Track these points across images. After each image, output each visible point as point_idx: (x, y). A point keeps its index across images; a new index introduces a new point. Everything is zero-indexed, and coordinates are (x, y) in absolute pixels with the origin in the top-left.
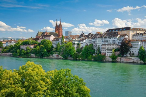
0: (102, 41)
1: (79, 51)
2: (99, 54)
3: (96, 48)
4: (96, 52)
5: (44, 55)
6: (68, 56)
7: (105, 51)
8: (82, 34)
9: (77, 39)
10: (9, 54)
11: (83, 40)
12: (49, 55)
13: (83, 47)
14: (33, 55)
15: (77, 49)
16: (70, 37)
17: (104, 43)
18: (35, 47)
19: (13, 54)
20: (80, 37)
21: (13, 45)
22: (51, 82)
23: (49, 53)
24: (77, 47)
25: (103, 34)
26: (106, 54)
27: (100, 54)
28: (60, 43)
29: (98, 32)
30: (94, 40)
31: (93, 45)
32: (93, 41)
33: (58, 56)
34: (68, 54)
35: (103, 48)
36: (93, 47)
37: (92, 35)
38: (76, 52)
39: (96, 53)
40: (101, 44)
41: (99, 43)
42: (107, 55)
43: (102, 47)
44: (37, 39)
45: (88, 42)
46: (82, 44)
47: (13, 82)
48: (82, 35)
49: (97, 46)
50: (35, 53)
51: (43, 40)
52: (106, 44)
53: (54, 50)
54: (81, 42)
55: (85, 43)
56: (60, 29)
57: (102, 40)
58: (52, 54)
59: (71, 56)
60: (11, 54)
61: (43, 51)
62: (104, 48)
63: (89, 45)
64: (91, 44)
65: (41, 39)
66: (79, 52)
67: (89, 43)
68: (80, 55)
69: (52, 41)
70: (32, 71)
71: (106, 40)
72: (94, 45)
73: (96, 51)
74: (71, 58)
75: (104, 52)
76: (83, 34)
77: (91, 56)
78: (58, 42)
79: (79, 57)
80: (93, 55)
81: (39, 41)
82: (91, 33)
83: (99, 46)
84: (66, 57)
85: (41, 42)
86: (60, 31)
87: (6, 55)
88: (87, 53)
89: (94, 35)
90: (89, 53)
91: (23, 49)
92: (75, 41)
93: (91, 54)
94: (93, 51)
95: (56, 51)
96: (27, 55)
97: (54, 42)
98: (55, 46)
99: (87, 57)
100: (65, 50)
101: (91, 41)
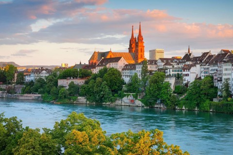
1: (180, 90)
2: (226, 97)
3: (219, 85)
4: (219, 93)
5: (105, 99)
6: (156, 101)
8: (187, 55)
9: (175, 66)
10: (35, 95)
11: (188, 68)
12: (116, 100)
13: (188, 82)
14: (82, 99)
15: (176, 88)
16: (160, 61)
18: (86, 83)
19: (42, 97)
20: (182, 62)
21: (43, 78)
23: (116, 95)
24: (176, 83)
27: (229, 99)
28: (139, 74)
29: (224, 51)
30: (216, 68)
31: (212, 77)
32: (212, 70)
33: (132, 101)
34: (156, 97)
36: (213, 82)
37: (211, 56)
38: (174, 92)
39: (221, 97)
40: (231, 77)
41: (225, 75)
44: (92, 65)
45: (201, 72)
46: (187, 75)
48: (187, 57)
49: (221, 80)
50: (86, 95)
51: (102, 68)
53: (124, 88)
54: (184, 73)
55: (193, 74)
56: (140, 44)
58: (121, 96)
59: (162, 102)
60: (39, 97)
61: (101, 91)
63: (203, 78)
64: (207, 77)
65: (99, 65)
66: (180, 93)
67: (203, 74)
68: (182, 100)
69: (123, 70)
72: (215, 77)
73: (220, 91)
74: (162, 106)
76: (190, 54)
77: (208, 101)
78: (133, 71)
79: (180, 104)
80: (212, 100)
81: (96, 71)
82: (207, 53)
83: (227, 80)
84: (150, 103)
85: (100, 71)
86: (139, 51)
87: (30, 98)
88: (199, 96)
89: (214, 57)
90: (203, 95)
91: (63, 87)
92: (171, 70)
93: (209, 97)
94: (212, 90)
95: (129, 91)
96: (70, 99)
97: (127, 71)
98: (127, 80)
99: (198, 105)
100: (149, 89)
101: (208, 69)
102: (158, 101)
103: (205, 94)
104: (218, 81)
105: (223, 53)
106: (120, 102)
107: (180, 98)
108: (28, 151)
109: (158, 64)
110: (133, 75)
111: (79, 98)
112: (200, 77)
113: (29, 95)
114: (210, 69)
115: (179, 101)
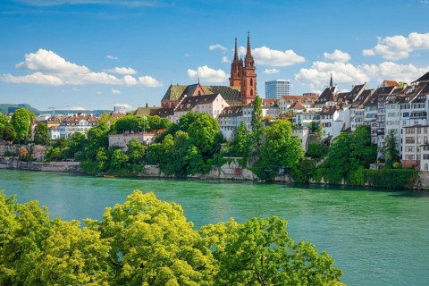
0: (406, 115)
1: (316, 151)
2: (390, 163)
3: (380, 141)
4: (379, 155)
5: (191, 168)
6: (277, 170)
7: (415, 153)
8: (328, 89)
9: (308, 110)
10: (70, 163)
11: (331, 111)
12: (210, 169)
13: (330, 137)
14: (152, 169)
15: (309, 147)
16: (283, 101)
17: (412, 123)
18: (159, 140)
19: (82, 166)
20: (319, 103)
21: (83, 133)
22: (213, 264)
23: (209, 161)
24: (310, 138)
25: (408, 88)
26: (418, 163)
27: (395, 164)
28: (248, 124)
29: (388, 82)
30: (375, 112)
31: (369, 128)
32: (368, 116)
33: (238, 171)
34: (277, 163)
35: (410, 141)
36: (370, 137)
37: (367, 93)
38: (307, 155)
39: (382, 161)
40: (398, 127)
41: (392, 123)
42: (422, 168)
43: (404, 136)
44: (166, 110)
45: (351, 119)
46: (327, 125)
47: (83, 264)
48: (328, 94)
49: (383, 133)
50: (158, 161)
51: (185, 113)
52: (421, 126)
53: (225, 148)
54: (323, 121)
55: (339, 122)
56: (248, 73)
57: (404, 111)
58: (219, 164)
59: (287, 171)
60: (76, 166)
61: (185, 154)
62: (413, 142)
63: (353, 129)
64: (361, 127)
65: (179, 110)
66: (317, 157)
67: (353, 123)
68: (320, 166)
69: (220, 116)
70: (147, 225)
71: (422, 109)
72: (373, 128)
73: (382, 151)
74: (287, 179)
75: (410, 157)
76: (333, 89)
77: (361, 169)
78: (239, 119)
79: (316, 174)
80: (368, 167)
81: (173, 119)
82: (361, 86)
83: (392, 132)
84: (267, 173)
85: (181, 120)
86: (248, 82)
87: (60, 169)
88: (348, 161)
89: (372, 93)
90: (354, 159)
91: (117, 148)
92: (302, 116)
93: (363, 162)
94: (368, 151)
95: (232, 153)
96: (131, 169)
97: (227, 119)
98: (228, 134)
99: (345, 175)
100: (266, 150)
101: (362, 113)
102: (281, 171)
103: (357, 157)
104: (379, 134)
105: (387, 86)
106: (217, 172)
107: (317, 164)
108: (60, 260)
109: (280, 106)
110: (238, 125)
111: (146, 167)
112: (349, 129)
113: (59, 163)
114: (366, 114)
115: (316, 169)
